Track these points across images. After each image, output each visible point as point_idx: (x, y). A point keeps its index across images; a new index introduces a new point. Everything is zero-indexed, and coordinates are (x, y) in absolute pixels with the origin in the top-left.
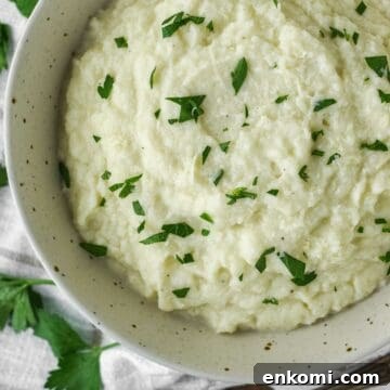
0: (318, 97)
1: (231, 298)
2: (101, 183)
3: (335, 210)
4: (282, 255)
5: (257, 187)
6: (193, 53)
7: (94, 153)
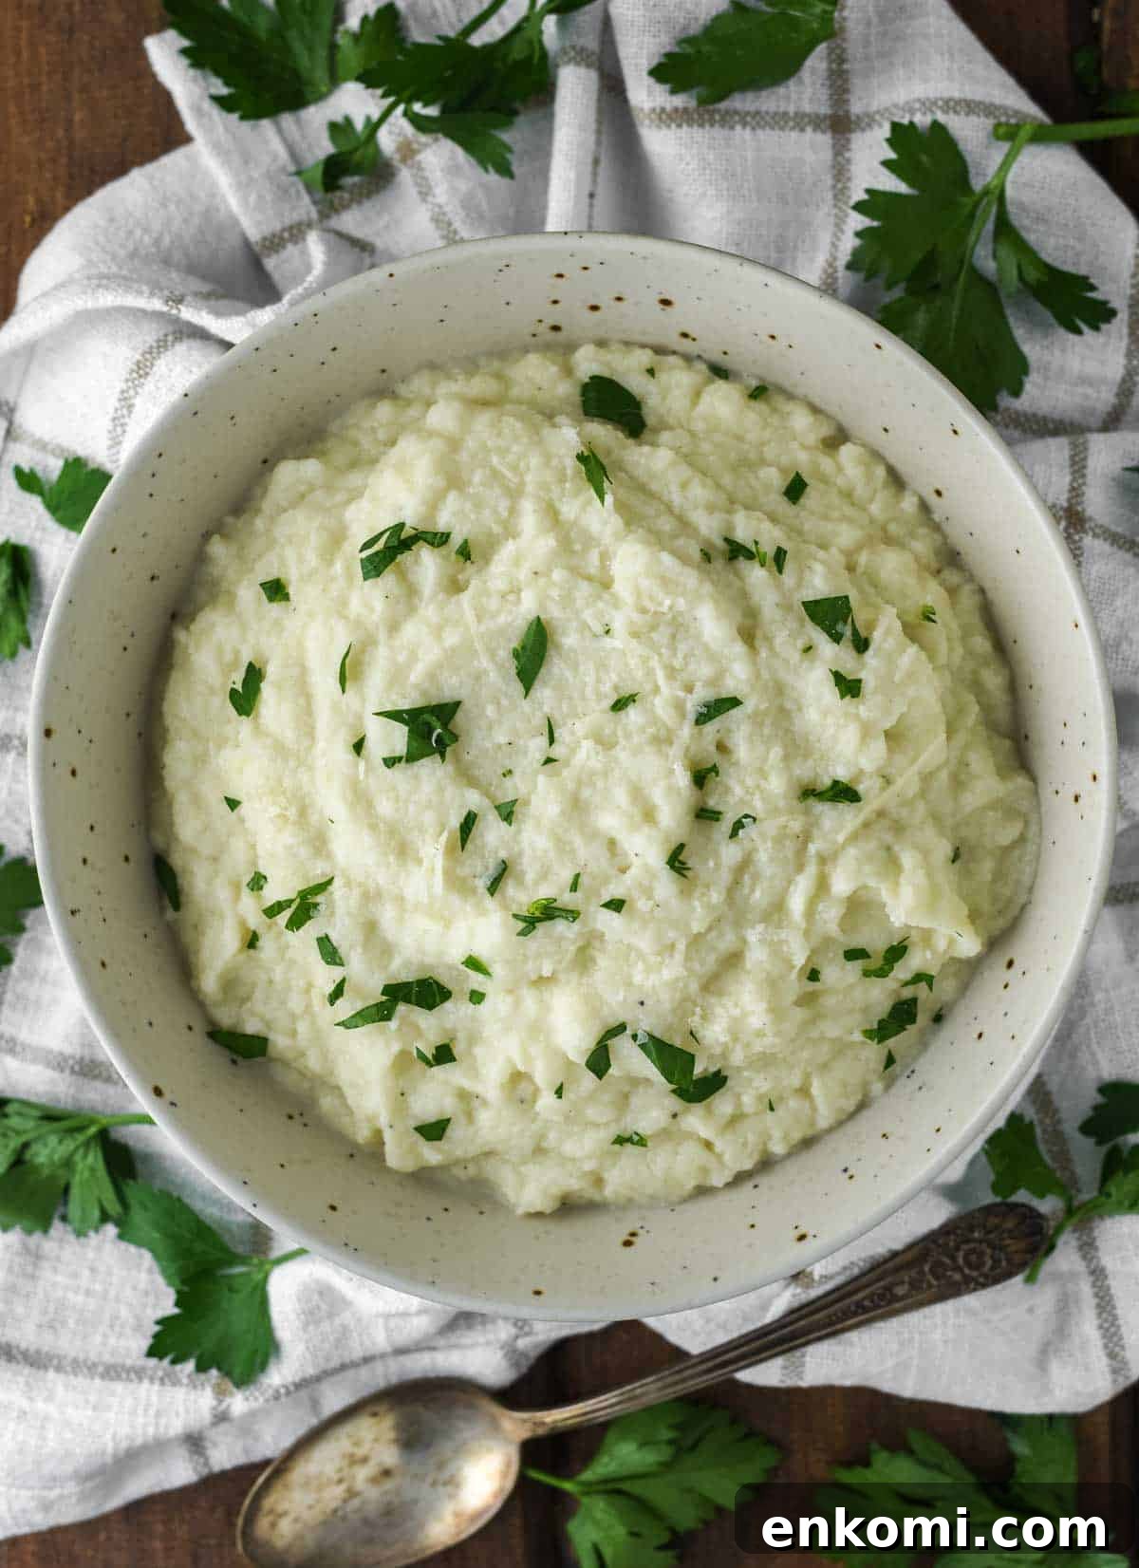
0: (702, 694)
1: (542, 1137)
2: (248, 900)
3: (753, 936)
4: (642, 1039)
5: (579, 894)
6: (428, 611)
7: (229, 835)
